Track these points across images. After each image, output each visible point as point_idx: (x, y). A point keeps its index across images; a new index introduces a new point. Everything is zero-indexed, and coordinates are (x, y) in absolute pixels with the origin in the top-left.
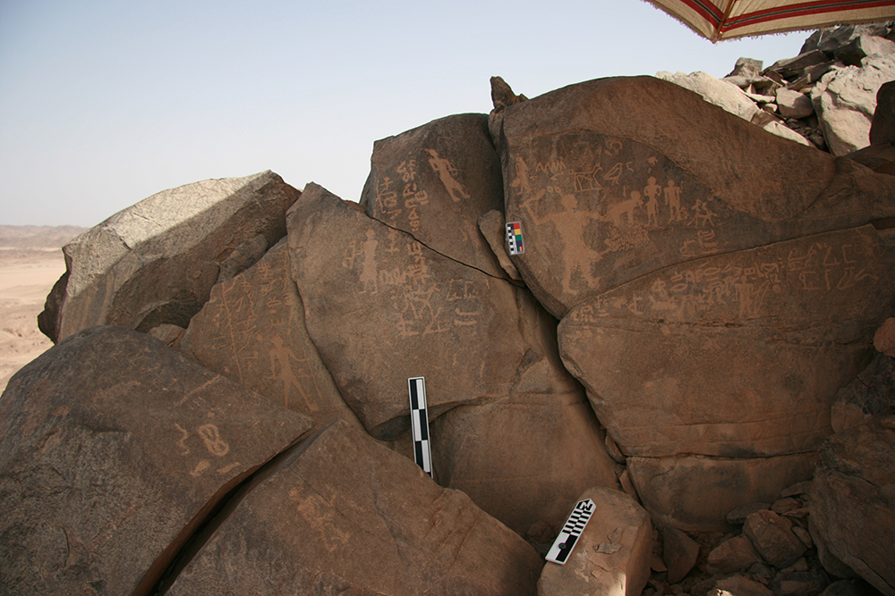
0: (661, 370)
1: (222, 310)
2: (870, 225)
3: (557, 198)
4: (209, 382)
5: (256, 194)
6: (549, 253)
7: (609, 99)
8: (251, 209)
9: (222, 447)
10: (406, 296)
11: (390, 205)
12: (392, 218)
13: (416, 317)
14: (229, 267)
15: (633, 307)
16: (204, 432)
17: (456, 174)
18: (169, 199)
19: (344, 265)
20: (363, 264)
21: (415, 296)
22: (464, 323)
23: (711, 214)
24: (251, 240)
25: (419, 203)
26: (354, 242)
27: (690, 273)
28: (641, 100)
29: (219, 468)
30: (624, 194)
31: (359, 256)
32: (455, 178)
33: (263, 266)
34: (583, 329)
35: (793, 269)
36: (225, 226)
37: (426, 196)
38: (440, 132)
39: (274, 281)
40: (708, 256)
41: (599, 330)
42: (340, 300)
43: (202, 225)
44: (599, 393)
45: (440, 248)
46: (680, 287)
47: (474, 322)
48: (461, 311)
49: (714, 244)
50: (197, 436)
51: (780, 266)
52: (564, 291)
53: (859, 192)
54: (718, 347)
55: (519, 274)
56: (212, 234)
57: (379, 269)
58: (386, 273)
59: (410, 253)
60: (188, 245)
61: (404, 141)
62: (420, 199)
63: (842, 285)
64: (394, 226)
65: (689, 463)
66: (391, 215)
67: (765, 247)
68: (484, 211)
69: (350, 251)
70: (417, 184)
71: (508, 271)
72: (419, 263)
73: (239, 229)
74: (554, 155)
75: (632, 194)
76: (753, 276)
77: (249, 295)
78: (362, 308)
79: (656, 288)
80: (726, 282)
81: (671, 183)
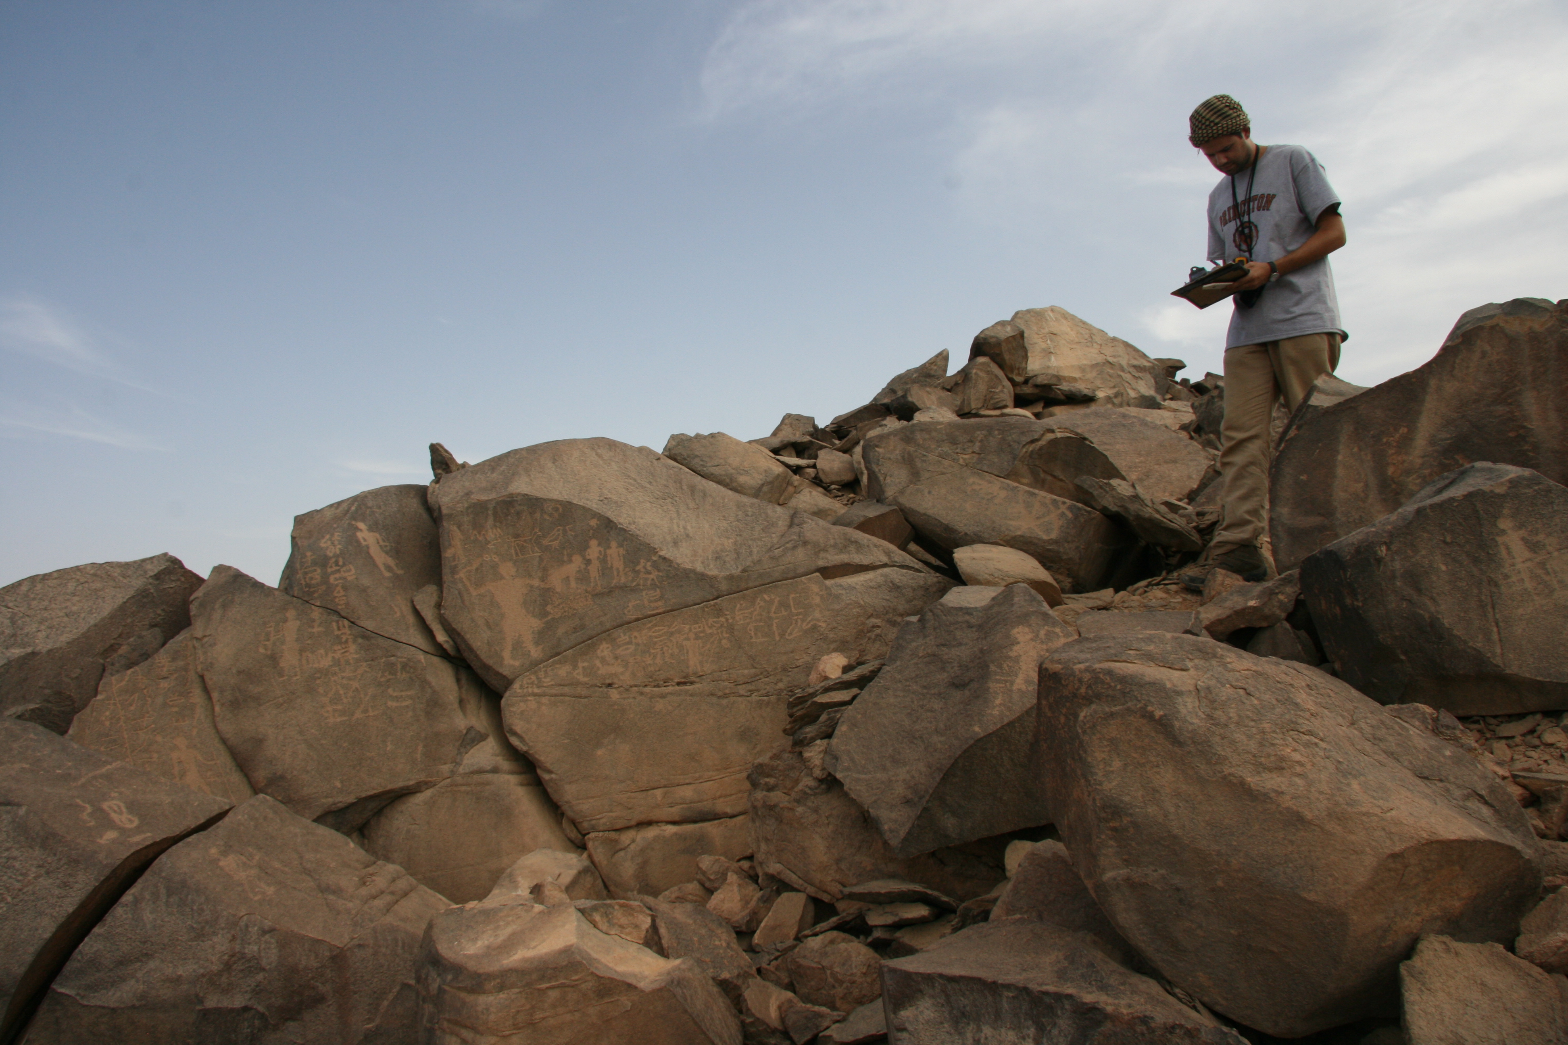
0: (612, 736)
1: (112, 707)
2: (818, 574)
3: (495, 567)
4: (109, 767)
5: (151, 580)
6: (488, 624)
7: (554, 463)
8: (144, 597)
9: (131, 821)
10: (333, 679)
11: (313, 582)
12: (316, 595)
13: (345, 701)
14: (117, 665)
15: (578, 674)
16: (111, 808)
17: (388, 548)
18: (39, 586)
19: (262, 650)
20: (284, 647)
21: (343, 678)
22: (398, 704)
23: (656, 573)
24: (144, 633)
25: (345, 578)
26: (272, 624)
27: (636, 634)
28: (588, 463)
29: (129, 836)
30: (565, 559)
31: (278, 639)
32: (387, 553)
33: (162, 659)
34: (527, 700)
35: (742, 622)
36: (112, 617)
37: (353, 571)
38: (370, 504)
39: (175, 676)
40: (654, 615)
41: (545, 700)
42: (255, 689)
43: (83, 615)
44: (548, 765)
45: (370, 625)
46: (627, 649)
47: (408, 702)
48: (394, 691)
49: (660, 603)
50: (102, 810)
51: (727, 620)
52: (506, 662)
53: (805, 543)
54: (670, 708)
55: (458, 649)
56: (96, 625)
57: (302, 651)
58: (310, 655)
59: (337, 632)
60: (65, 638)
61: (329, 514)
62: (346, 574)
63: (791, 634)
64: (318, 604)
65: (651, 833)
66: (314, 592)
67: (712, 603)
68: (419, 586)
69: (268, 634)
70: (343, 558)
71: (446, 646)
72: (346, 642)
73: (129, 620)
74: (490, 521)
75: (574, 558)
76: (701, 632)
77: (145, 691)
78: (282, 696)
79: (602, 651)
80: (674, 640)
81: (614, 544)
